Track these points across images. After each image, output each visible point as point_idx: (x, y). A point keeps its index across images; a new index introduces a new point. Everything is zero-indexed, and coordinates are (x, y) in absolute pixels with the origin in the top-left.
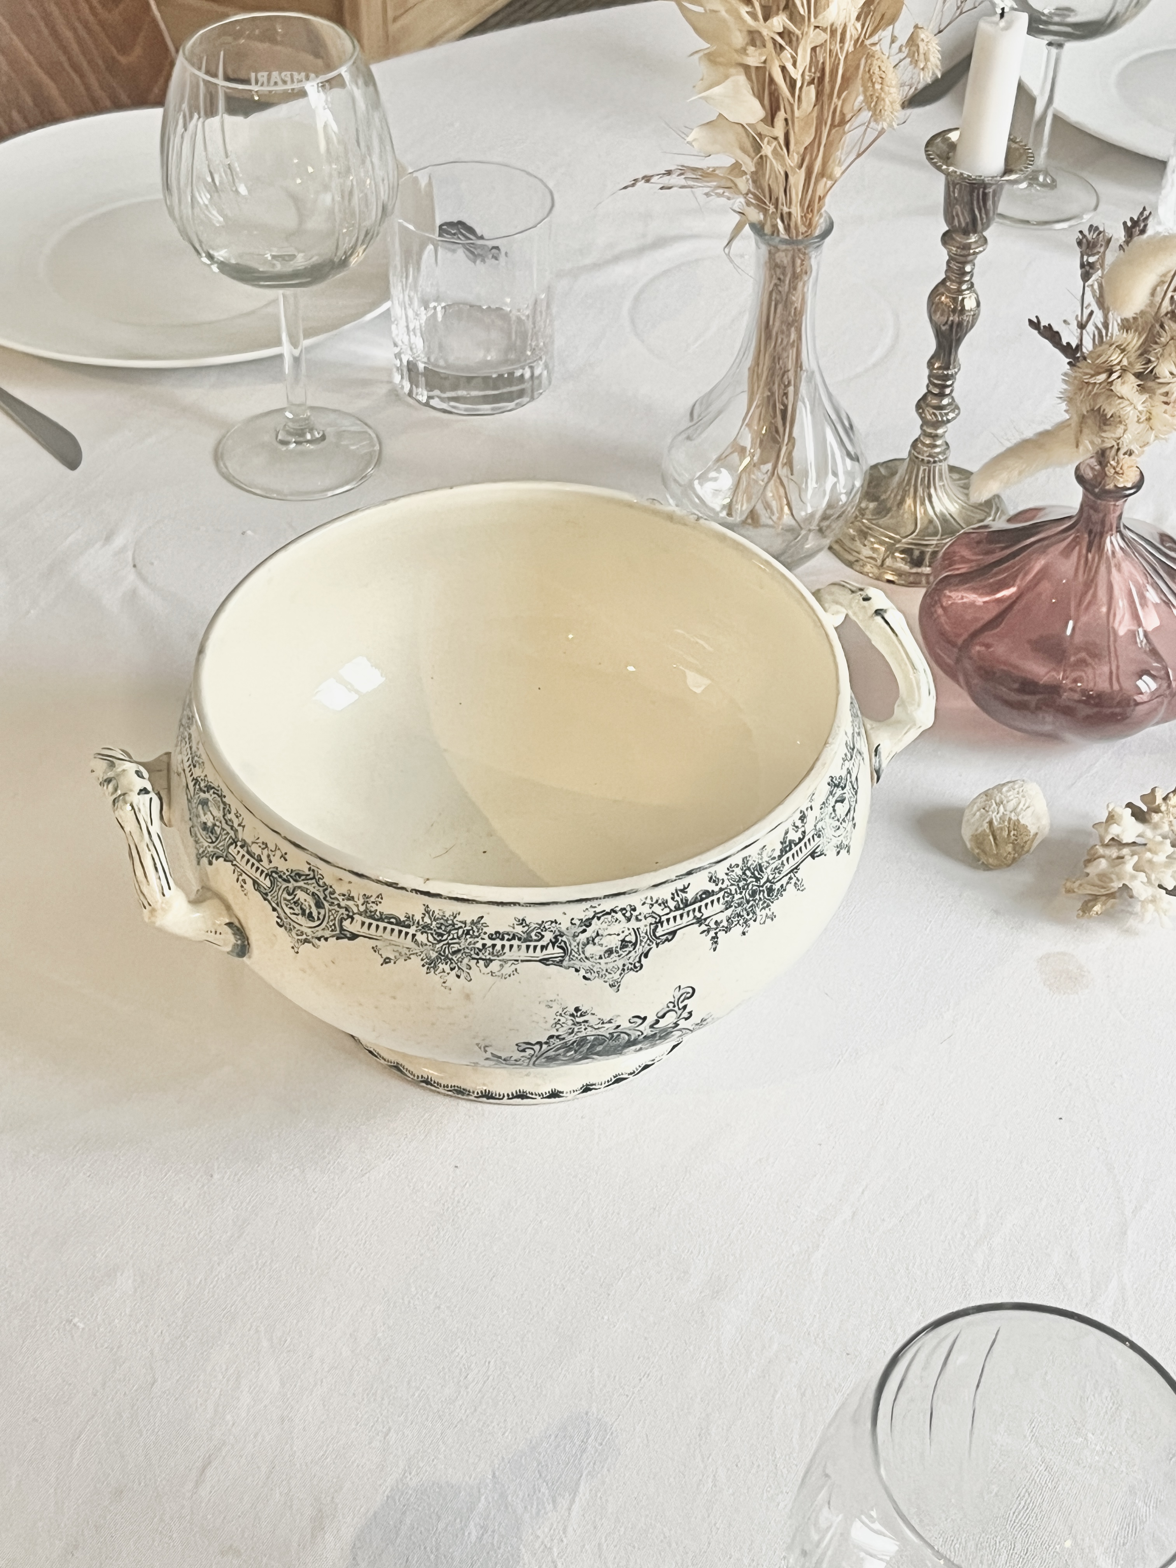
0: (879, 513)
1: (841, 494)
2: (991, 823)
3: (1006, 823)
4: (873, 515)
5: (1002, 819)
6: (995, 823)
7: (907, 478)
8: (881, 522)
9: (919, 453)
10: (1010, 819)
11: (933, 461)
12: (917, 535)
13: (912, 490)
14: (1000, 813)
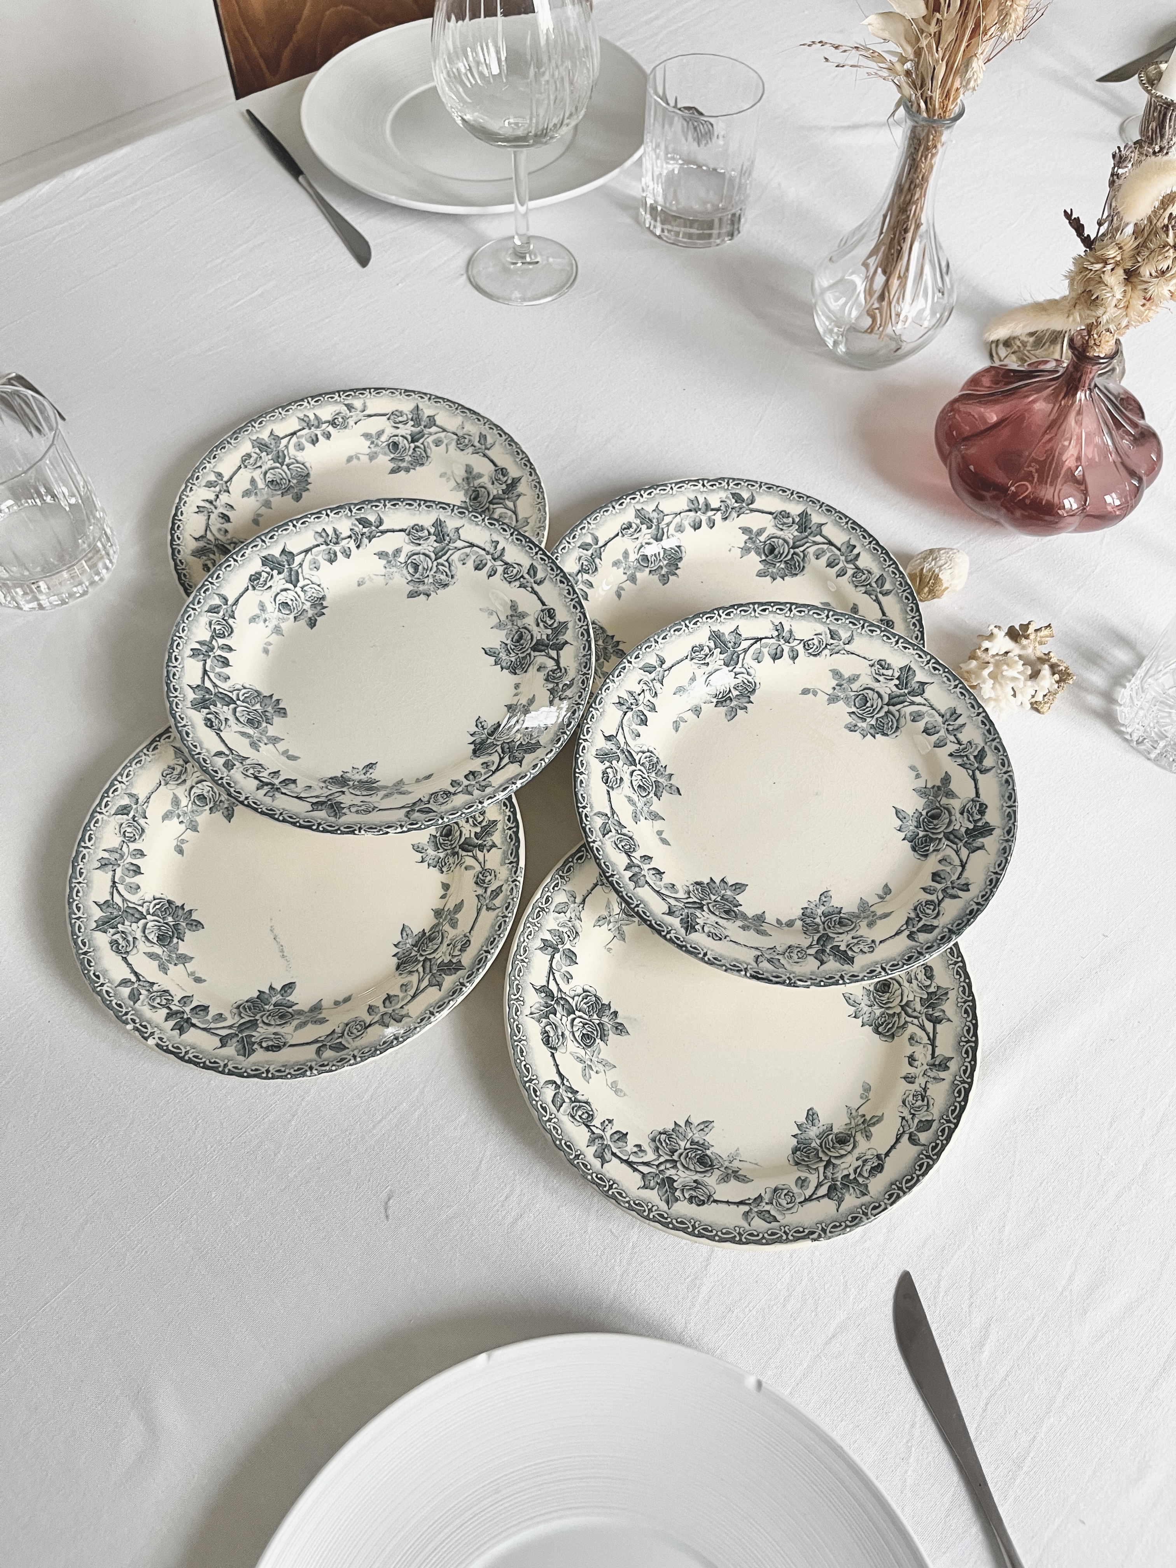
3: (931, 573)
5: (929, 570)
6: (925, 571)
10: (934, 571)
14: (931, 566)
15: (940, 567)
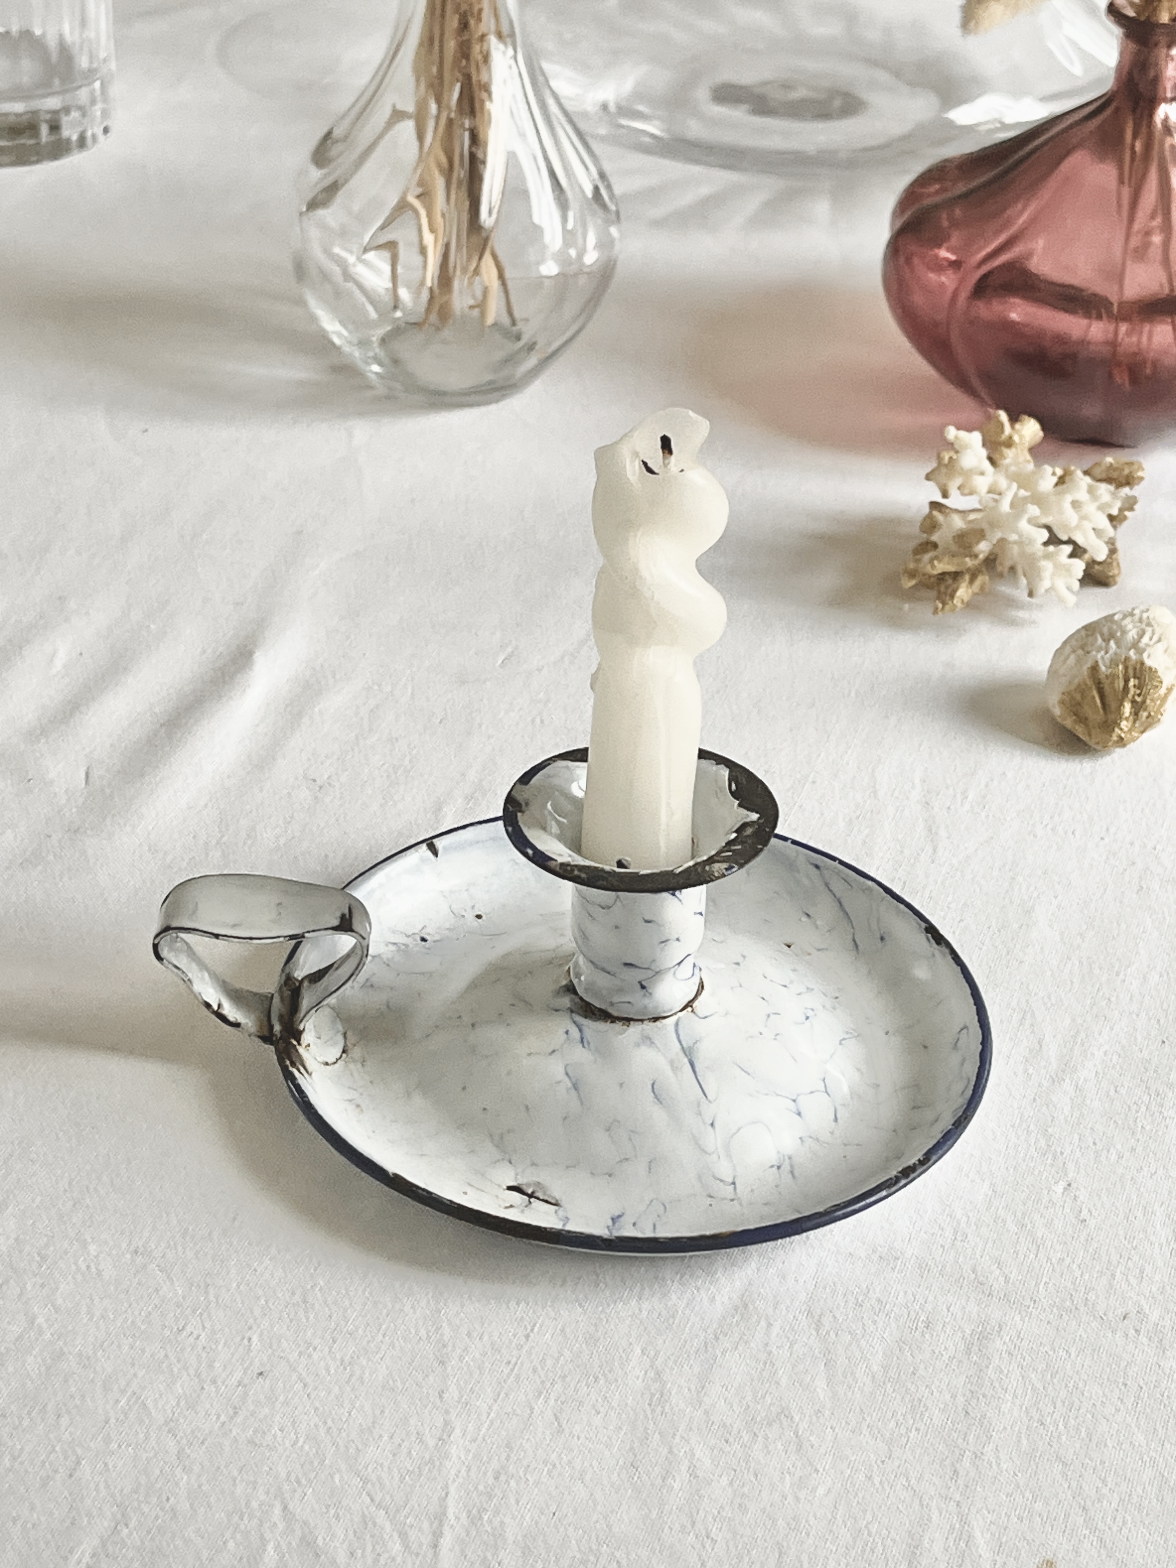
2: (1095, 668)
3: (1121, 667)
5: (1114, 663)
6: (1103, 668)
10: (1127, 659)
14: (1111, 652)
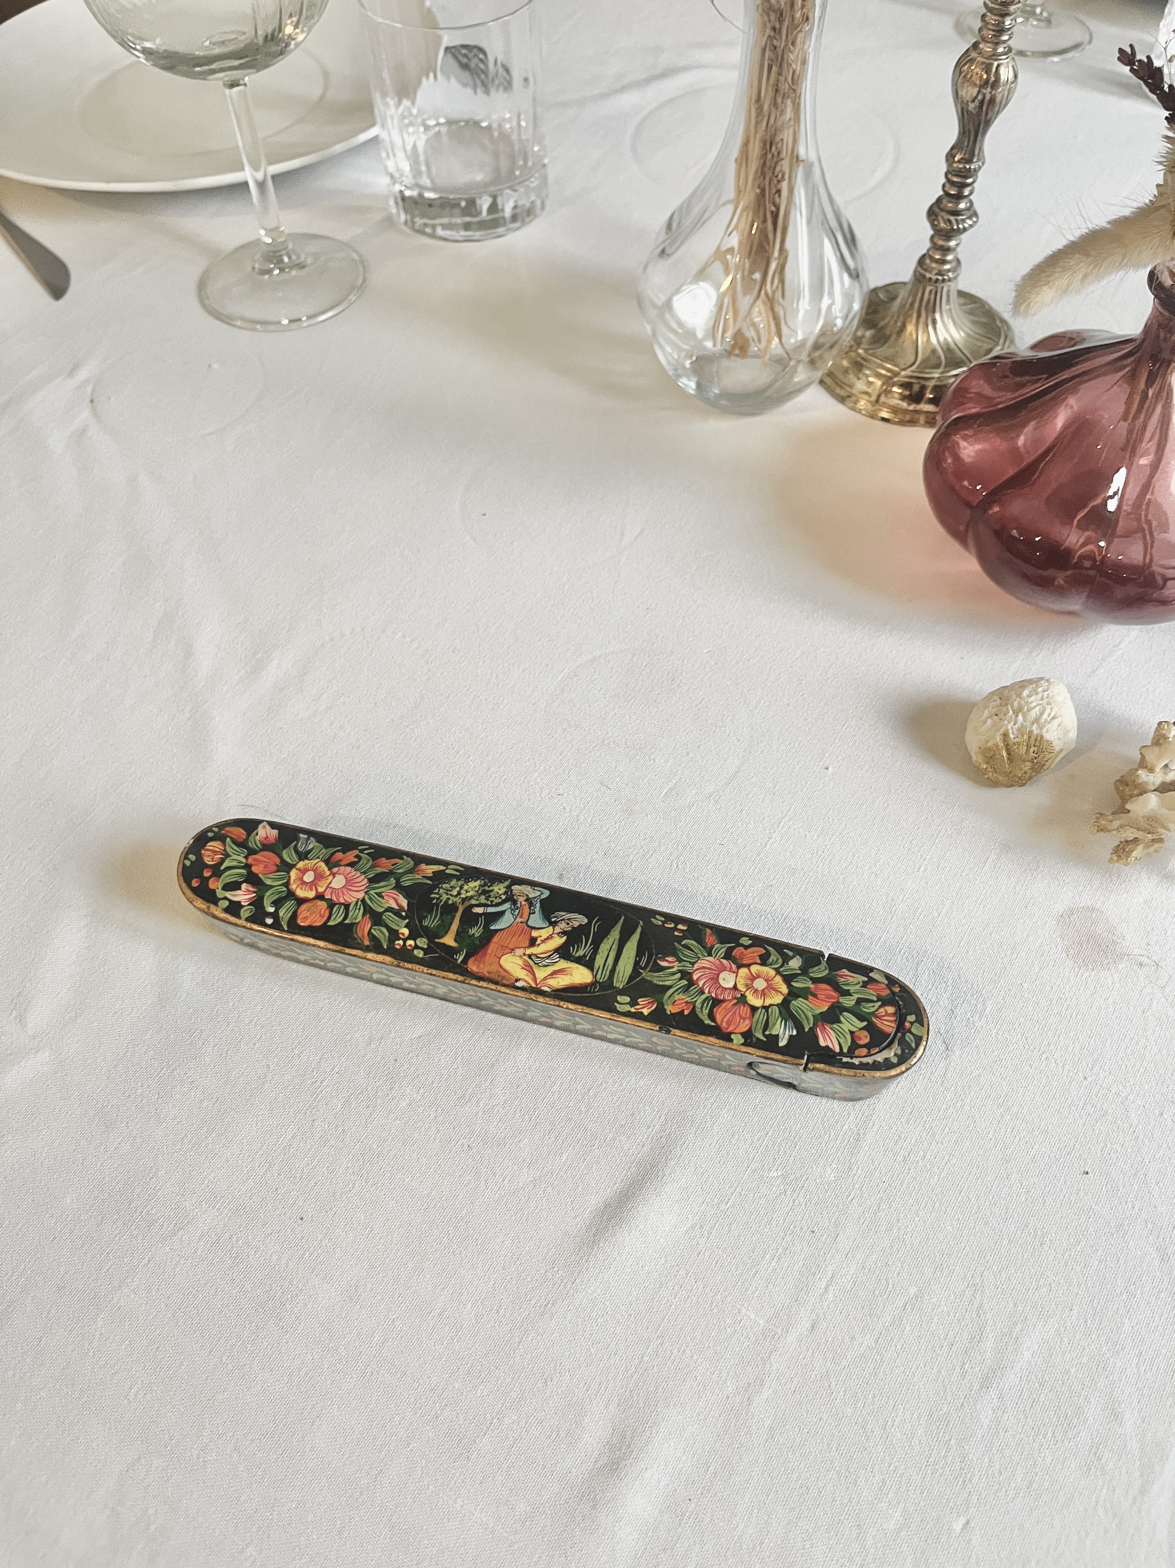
0: (874, 343)
1: (836, 318)
3: (1025, 737)
4: (870, 344)
5: (1020, 732)
7: (910, 301)
8: (879, 351)
9: (926, 270)
10: (1031, 732)
11: (942, 279)
12: (917, 368)
13: (915, 316)
14: (1019, 724)
15: (1037, 720)
